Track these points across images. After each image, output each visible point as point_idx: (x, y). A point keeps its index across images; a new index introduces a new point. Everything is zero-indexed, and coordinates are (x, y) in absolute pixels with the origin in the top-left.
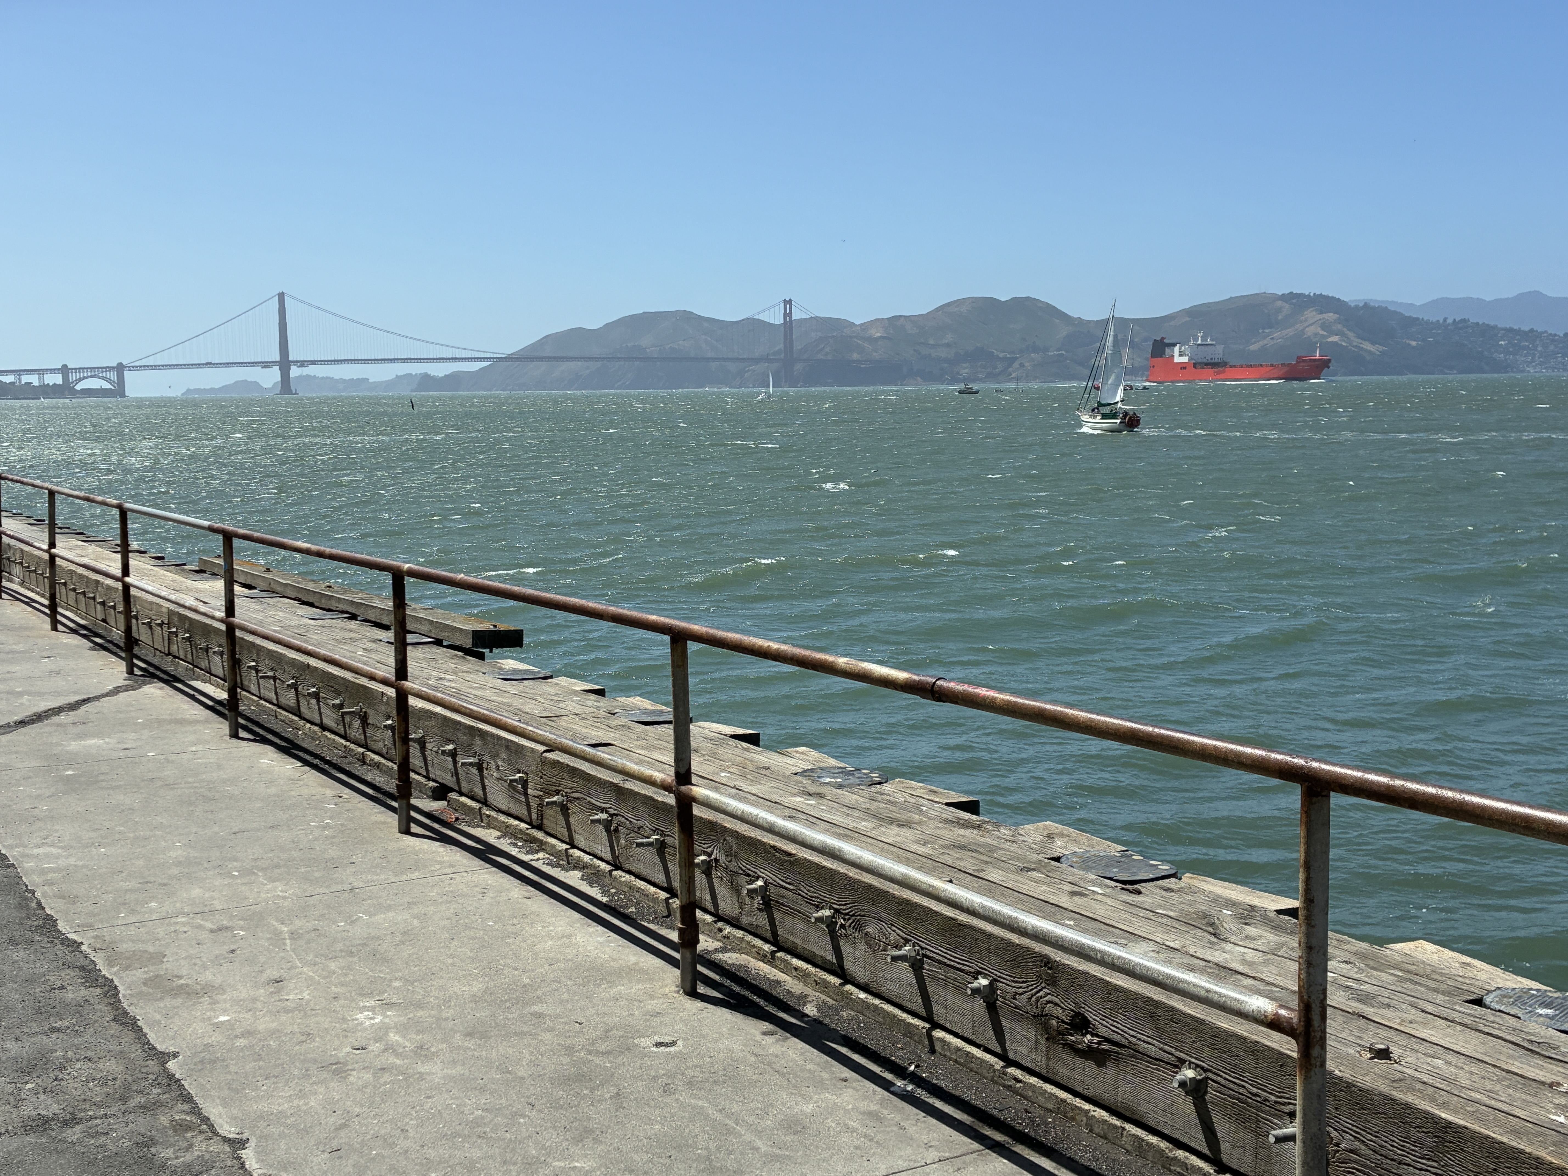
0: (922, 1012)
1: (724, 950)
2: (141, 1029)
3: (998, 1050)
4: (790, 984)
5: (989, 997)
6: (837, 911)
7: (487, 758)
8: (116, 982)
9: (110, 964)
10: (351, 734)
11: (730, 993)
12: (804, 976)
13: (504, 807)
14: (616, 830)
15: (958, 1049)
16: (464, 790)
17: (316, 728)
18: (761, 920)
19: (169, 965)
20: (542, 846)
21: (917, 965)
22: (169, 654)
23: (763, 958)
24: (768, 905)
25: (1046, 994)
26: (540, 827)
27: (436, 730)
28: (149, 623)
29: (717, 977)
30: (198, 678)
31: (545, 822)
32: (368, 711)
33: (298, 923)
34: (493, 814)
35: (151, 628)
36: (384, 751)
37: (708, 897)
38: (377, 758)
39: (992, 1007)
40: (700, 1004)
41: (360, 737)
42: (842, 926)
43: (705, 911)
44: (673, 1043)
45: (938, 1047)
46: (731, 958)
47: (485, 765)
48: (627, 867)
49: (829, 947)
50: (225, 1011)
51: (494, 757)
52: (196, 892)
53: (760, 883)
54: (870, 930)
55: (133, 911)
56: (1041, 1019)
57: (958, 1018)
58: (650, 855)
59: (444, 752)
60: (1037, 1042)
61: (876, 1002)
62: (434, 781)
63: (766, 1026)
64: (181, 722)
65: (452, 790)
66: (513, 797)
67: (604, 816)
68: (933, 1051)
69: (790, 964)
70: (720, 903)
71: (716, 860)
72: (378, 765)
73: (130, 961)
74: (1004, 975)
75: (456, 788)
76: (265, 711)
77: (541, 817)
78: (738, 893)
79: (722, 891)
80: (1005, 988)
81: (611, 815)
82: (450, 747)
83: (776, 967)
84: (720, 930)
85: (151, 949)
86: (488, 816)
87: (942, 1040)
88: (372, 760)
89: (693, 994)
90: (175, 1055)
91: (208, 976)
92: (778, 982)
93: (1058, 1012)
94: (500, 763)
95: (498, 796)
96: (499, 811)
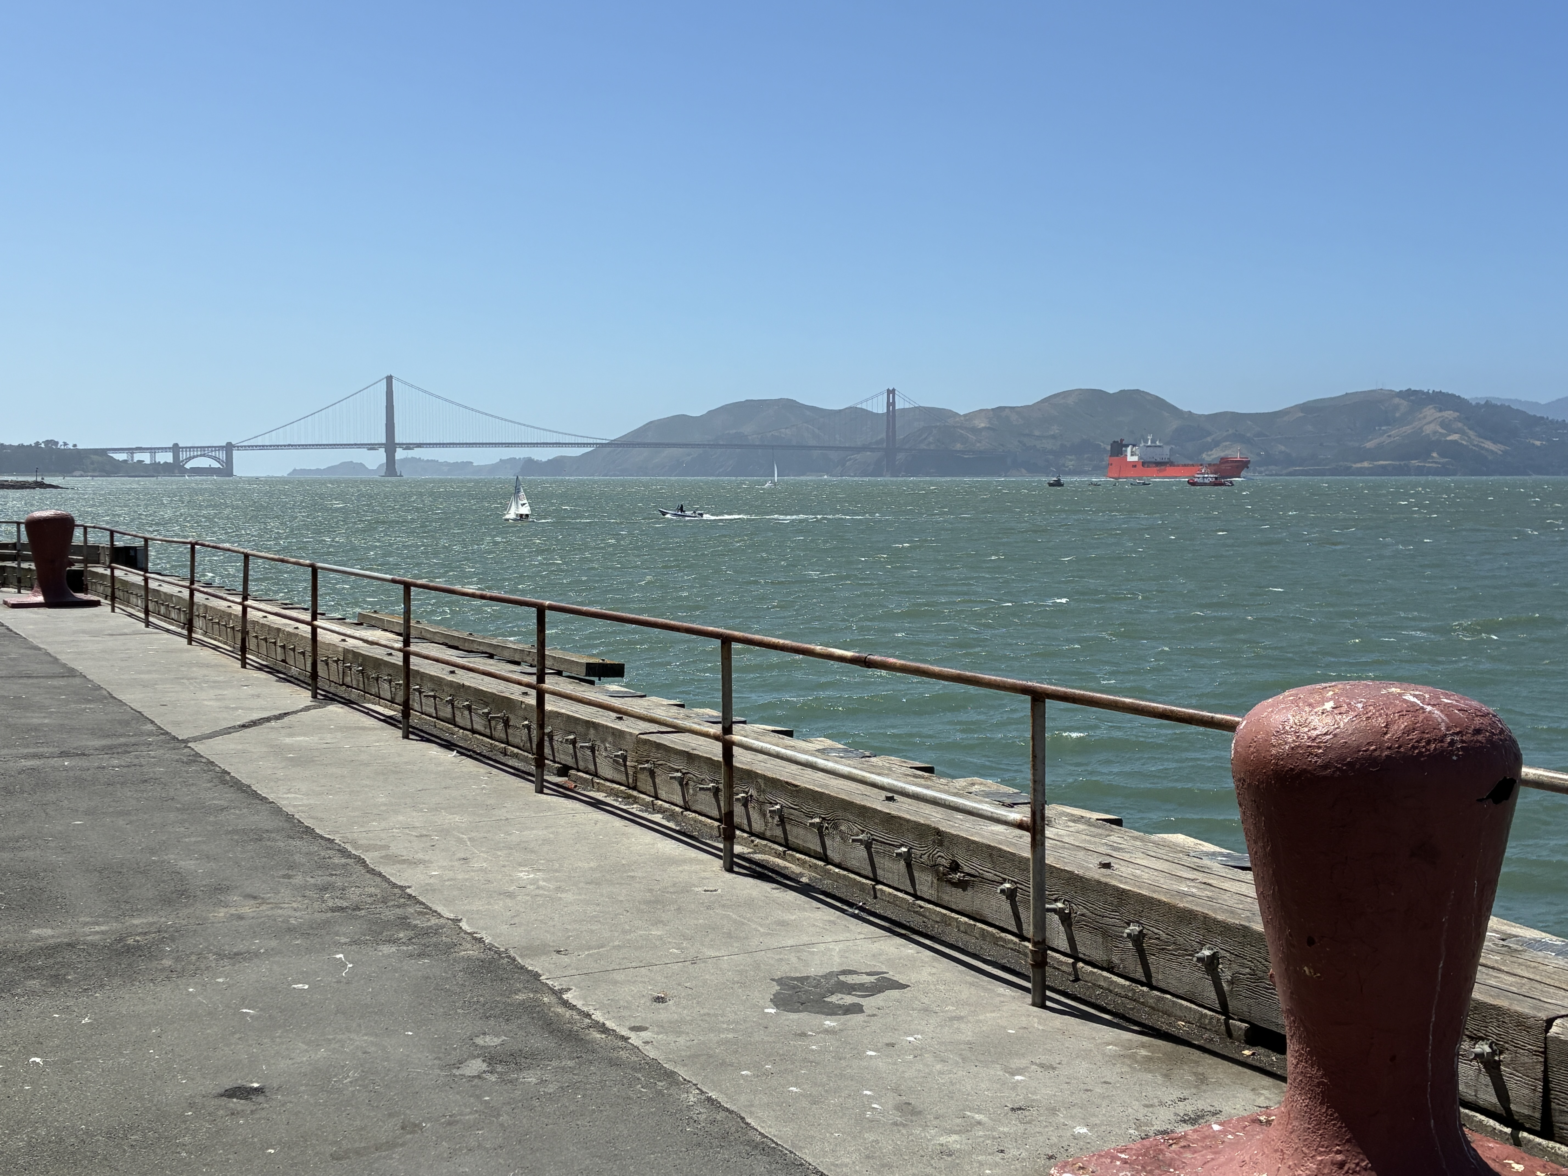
0: (871, 875)
1: (755, 853)
2: (385, 876)
3: (912, 892)
4: (795, 868)
5: (908, 859)
6: (824, 819)
7: (598, 743)
8: (363, 857)
9: (356, 849)
10: (496, 734)
11: (755, 871)
12: (803, 863)
13: (609, 777)
14: (687, 784)
15: (890, 894)
16: (580, 768)
17: (468, 733)
18: (778, 832)
19: (394, 849)
20: (636, 800)
21: (868, 846)
22: (343, 684)
23: (778, 855)
24: (782, 821)
25: (939, 852)
26: (634, 788)
27: (562, 725)
28: (326, 660)
29: (747, 865)
30: (369, 702)
31: (638, 784)
32: (510, 716)
33: (473, 834)
34: (602, 781)
35: (327, 664)
36: (522, 744)
37: (746, 822)
38: (516, 750)
39: (909, 866)
40: (734, 875)
41: (503, 736)
42: (827, 828)
43: (744, 831)
44: (715, 891)
45: (879, 895)
46: (758, 857)
47: (596, 748)
48: (694, 808)
49: (819, 842)
50: (435, 871)
51: (603, 741)
52: (401, 818)
53: (778, 807)
54: (843, 828)
55: (362, 826)
56: (934, 867)
57: (890, 875)
58: (709, 797)
59: (567, 740)
60: (932, 883)
61: (845, 873)
62: (558, 763)
63: (775, 886)
64: (364, 729)
65: (572, 768)
66: (616, 769)
67: (679, 774)
68: (875, 897)
69: (794, 857)
70: (754, 824)
71: (751, 796)
72: (516, 756)
73: (368, 849)
74: (916, 844)
75: (575, 766)
76: (427, 723)
77: (635, 780)
78: (764, 815)
79: (755, 816)
80: (916, 852)
81: (684, 774)
82: (572, 737)
83: (786, 860)
84: (753, 841)
85: (379, 843)
86: (598, 783)
87: (881, 890)
88: (512, 752)
89: (730, 870)
90: (409, 887)
91: (420, 856)
92: (787, 868)
93: (943, 862)
94: (607, 745)
95: (606, 770)
96: (606, 780)
